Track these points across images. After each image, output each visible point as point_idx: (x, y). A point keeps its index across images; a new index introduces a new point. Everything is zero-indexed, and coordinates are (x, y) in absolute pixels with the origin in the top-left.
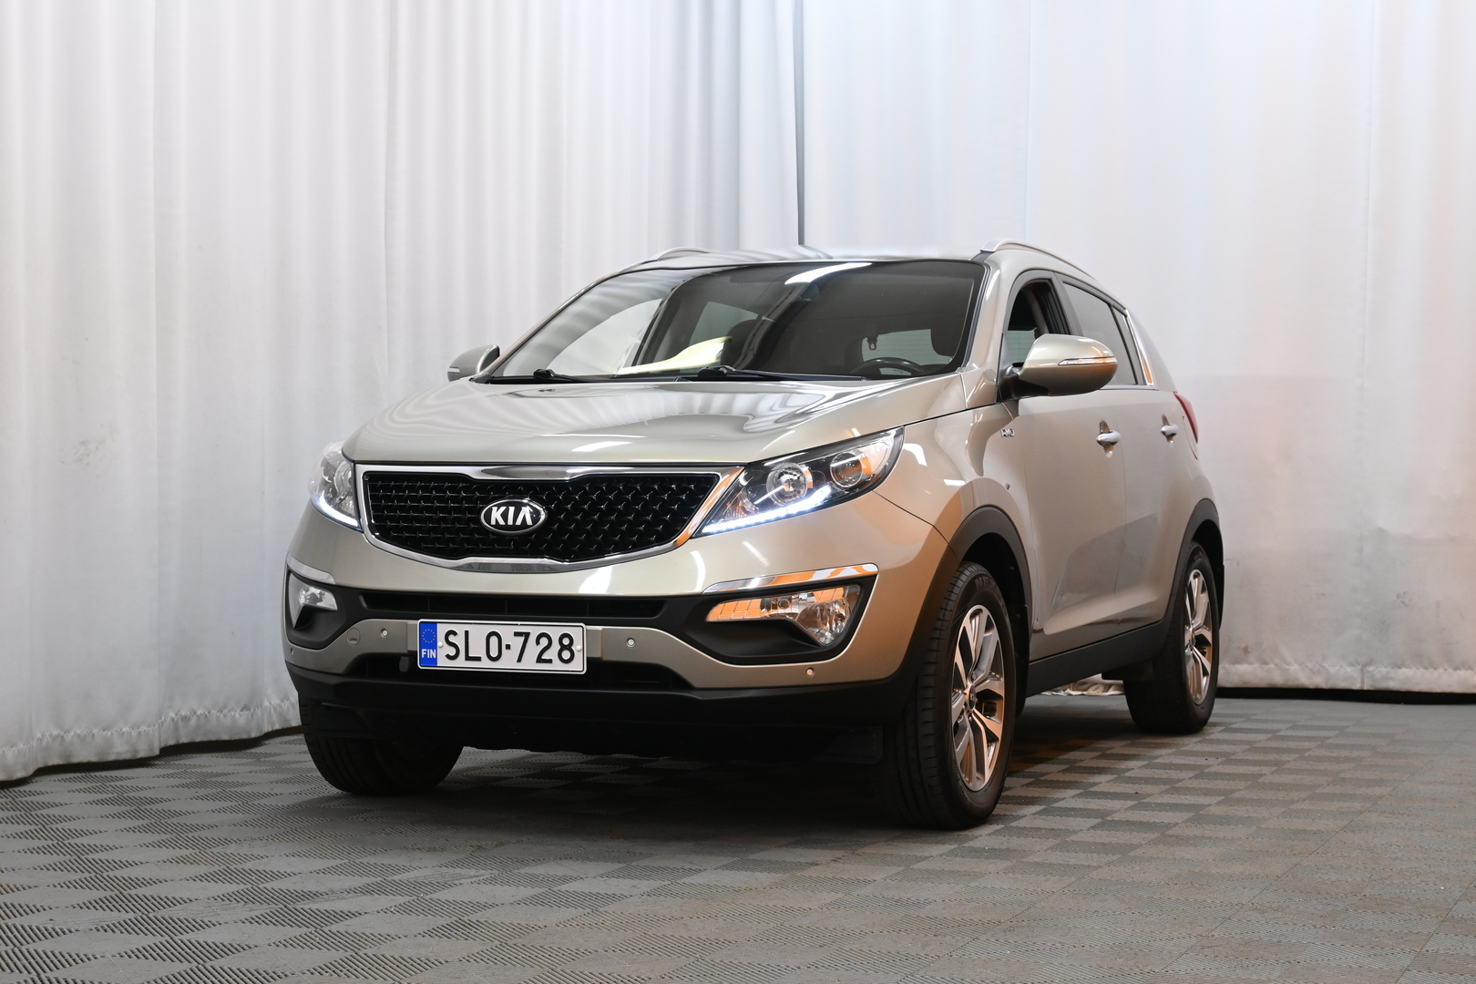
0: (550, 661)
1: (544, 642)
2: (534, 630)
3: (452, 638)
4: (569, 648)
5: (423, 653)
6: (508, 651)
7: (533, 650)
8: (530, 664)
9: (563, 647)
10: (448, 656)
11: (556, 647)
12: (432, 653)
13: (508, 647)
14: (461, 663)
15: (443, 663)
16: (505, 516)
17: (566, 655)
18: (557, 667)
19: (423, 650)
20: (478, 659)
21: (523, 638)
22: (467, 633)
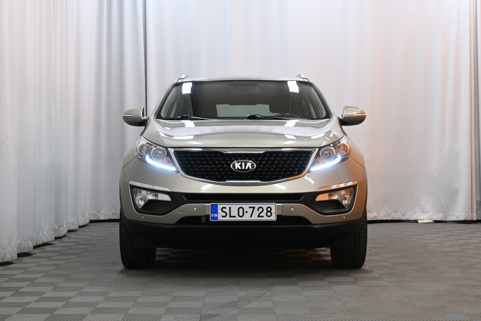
0: (263, 216)
1: (261, 210)
2: (257, 206)
3: (224, 210)
4: (270, 212)
5: (212, 215)
6: (247, 213)
7: (256, 213)
8: (255, 218)
9: (268, 212)
10: (223, 216)
11: (265, 211)
12: (216, 215)
13: (247, 212)
14: (228, 218)
15: (220, 218)
16: (241, 166)
17: (269, 214)
18: (266, 218)
19: (212, 214)
20: (235, 217)
21: (252, 209)
22: (230, 208)
